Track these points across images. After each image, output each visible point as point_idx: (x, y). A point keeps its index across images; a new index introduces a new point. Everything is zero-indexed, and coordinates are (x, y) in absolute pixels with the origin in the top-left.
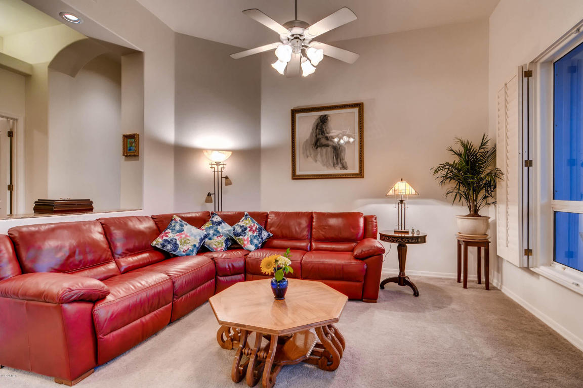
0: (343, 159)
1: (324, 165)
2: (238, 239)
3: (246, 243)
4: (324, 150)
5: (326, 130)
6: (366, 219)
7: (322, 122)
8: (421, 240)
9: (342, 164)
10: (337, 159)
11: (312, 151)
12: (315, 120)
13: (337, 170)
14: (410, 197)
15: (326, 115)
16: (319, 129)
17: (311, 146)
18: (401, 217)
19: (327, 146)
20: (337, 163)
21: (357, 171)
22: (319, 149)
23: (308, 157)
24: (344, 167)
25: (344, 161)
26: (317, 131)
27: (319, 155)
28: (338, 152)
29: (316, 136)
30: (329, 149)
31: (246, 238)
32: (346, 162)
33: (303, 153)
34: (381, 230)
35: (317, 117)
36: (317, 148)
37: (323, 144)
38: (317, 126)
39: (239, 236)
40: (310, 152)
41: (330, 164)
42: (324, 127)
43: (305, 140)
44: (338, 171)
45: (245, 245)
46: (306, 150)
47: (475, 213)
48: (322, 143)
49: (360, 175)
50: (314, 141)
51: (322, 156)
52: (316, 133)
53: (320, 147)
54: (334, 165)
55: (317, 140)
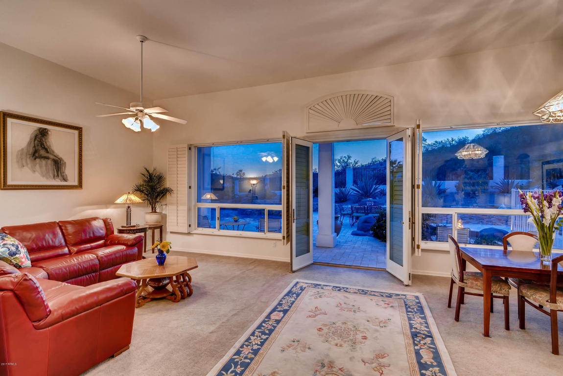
0: (63, 173)
1: (43, 176)
2: (14, 258)
3: (23, 260)
4: (44, 162)
5: (46, 143)
6: (104, 221)
7: (41, 134)
9: (63, 177)
10: (58, 172)
11: (29, 161)
12: (33, 130)
13: (57, 181)
15: (46, 129)
16: (38, 141)
17: (28, 156)
19: (48, 158)
20: (58, 175)
21: (76, 183)
22: (38, 160)
23: (23, 166)
24: (65, 180)
25: (64, 174)
26: (36, 142)
27: (38, 166)
28: (58, 165)
29: (35, 146)
30: (49, 162)
31: (22, 255)
32: (66, 175)
33: (18, 162)
35: (36, 129)
36: (35, 159)
37: (43, 155)
38: (36, 137)
39: (15, 255)
40: (26, 162)
41: (50, 176)
42: (44, 140)
43: (20, 149)
45: (22, 263)
46: (22, 159)
47: (154, 211)
48: (41, 155)
49: (79, 186)
50: (31, 150)
51: (41, 167)
52: (34, 143)
53: (39, 158)
54: (54, 177)
55: (35, 152)
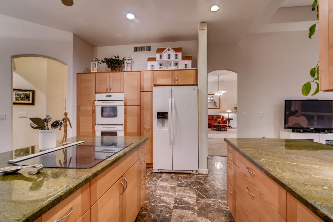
1: (212, 106)
6: (222, 116)
8: (232, 119)
14: (230, 112)
15: (213, 96)
18: (229, 116)
19: (213, 102)
21: (219, 107)
22: (211, 103)
23: (209, 104)
28: (215, 103)
34: (225, 118)
44: (215, 107)
49: (220, 108)
